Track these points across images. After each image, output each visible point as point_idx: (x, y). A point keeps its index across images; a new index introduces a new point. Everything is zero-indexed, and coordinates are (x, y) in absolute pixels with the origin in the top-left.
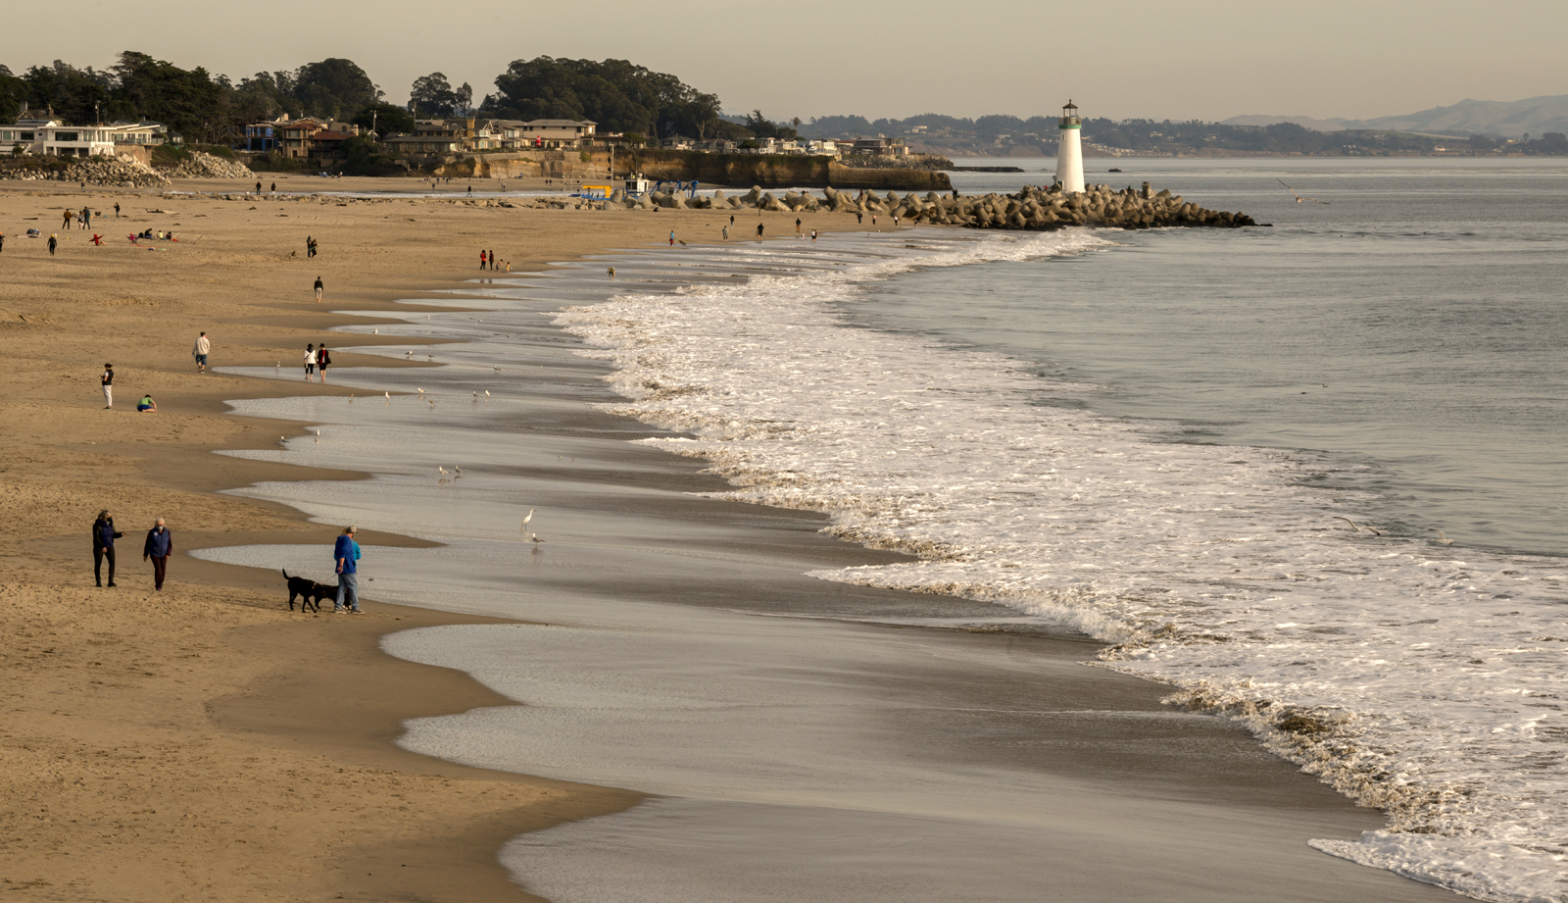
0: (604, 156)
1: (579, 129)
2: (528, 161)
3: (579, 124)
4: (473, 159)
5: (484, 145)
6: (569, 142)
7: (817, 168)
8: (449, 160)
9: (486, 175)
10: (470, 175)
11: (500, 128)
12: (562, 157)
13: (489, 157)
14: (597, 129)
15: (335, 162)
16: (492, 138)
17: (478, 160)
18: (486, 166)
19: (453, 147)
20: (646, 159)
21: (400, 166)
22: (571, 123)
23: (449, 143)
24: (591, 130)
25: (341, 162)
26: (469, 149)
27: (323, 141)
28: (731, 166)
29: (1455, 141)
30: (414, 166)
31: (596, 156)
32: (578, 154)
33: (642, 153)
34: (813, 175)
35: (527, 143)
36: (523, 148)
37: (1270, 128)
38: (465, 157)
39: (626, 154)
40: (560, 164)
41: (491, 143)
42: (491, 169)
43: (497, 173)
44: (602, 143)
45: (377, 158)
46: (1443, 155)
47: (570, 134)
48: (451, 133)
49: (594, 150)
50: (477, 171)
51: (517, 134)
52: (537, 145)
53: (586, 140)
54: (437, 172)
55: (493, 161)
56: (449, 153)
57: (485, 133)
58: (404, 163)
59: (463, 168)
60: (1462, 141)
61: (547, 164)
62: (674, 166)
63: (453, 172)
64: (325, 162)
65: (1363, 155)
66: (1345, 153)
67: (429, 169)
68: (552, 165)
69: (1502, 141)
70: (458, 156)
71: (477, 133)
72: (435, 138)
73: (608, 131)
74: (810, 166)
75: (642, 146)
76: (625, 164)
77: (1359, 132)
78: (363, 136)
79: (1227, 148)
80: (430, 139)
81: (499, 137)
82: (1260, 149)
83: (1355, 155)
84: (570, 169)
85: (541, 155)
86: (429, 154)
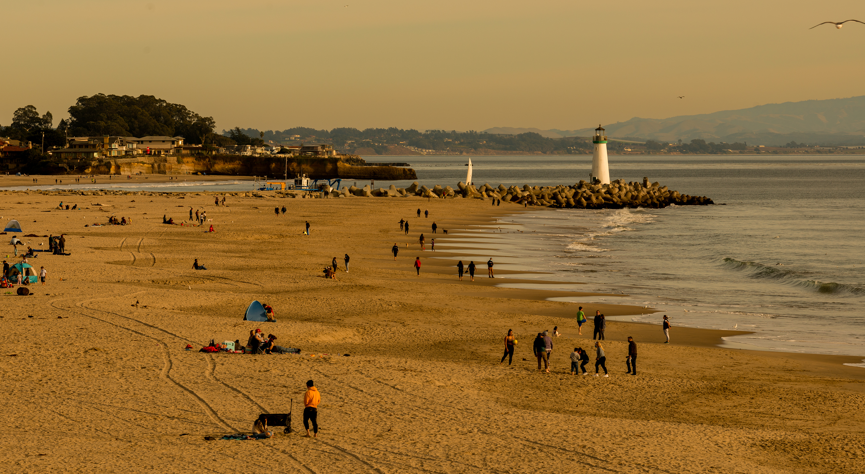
0: (190, 159)
1: (173, 142)
2: (144, 163)
3: (173, 139)
4: (109, 163)
5: (114, 153)
6: (167, 151)
7: (329, 166)
8: (93, 163)
9: (118, 173)
10: (108, 173)
11: (124, 143)
12: (166, 161)
13: (120, 161)
14: (185, 143)
15: (18, 166)
16: (120, 149)
17: (113, 163)
18: (118, 167)
19: (96, 155)
20: (217, 161)
21: (63, 167)
22: (168, 138)
23: (93, 152)
24: (180, 143)
25: (21, 166)
26: (106, 156)
27: (9, 152)
28: (273, 165)
29: (636, 144)
30: (71, 168)
31: (185, 160)
32: (175, 158)
33: (215, 158)
34: (327, 171)
35: (140, 152)
36: (139, 155)
37: (520, 136)
38: (105, 161)
39: (204, 158)
40: (164, 165)
41: (119, 152)
42: (121, 169)
43: (125, 172)
44: (188, 152)
45: (48, 162)
46: (630, 154)
47: (168, 146)
48: (94, 146)
49: (183, 156)
50: (113, 170)
51: (135, 146)
52: (147, 153)
53: (179, 147)
54: (86, 171)
55: (122, 164)
56: (94, 159)
57: (115, 145)
58: (65, 166)
59: (103, 169)
60: (641, 145)
61: (156, 165)
62: (236, 166)
63: (97, 171)
64: (11, 166)
65: (580, 153)
66: (569, 152)
67: (81, 169)
68: (159, 166)
69: (665, 145)
70: (100, 161)
71: (110, 146)
72: (84, 150)
73: (191, 143)
74: (325, 165)
75: (214, 153)
76: (204, 164)
77: (577, 138)
78: (34, 148)
79: (493, 149)
80: (81, 150)
81: (124, 148)
82: (515, 149)
83: (575, 153)
84: (170, 168)
85: (152, 160)
86: (81, 160)
